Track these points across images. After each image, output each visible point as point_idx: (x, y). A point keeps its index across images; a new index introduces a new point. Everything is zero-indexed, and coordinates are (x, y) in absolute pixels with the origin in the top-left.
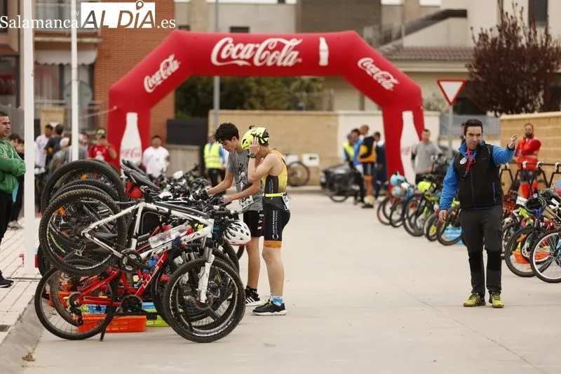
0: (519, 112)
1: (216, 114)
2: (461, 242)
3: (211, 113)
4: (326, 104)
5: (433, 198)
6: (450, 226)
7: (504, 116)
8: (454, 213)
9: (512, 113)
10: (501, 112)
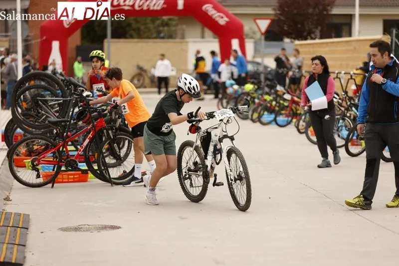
0: (306, 39)
1: (109, 42)
2: (274, 123)
3: (106, 41)
4: (179, 34)
5: (255, 95)
6: (266, 113)
7: (297, 42)
8: (269, 105)
9: (302, 40)
10: (295, 39)
